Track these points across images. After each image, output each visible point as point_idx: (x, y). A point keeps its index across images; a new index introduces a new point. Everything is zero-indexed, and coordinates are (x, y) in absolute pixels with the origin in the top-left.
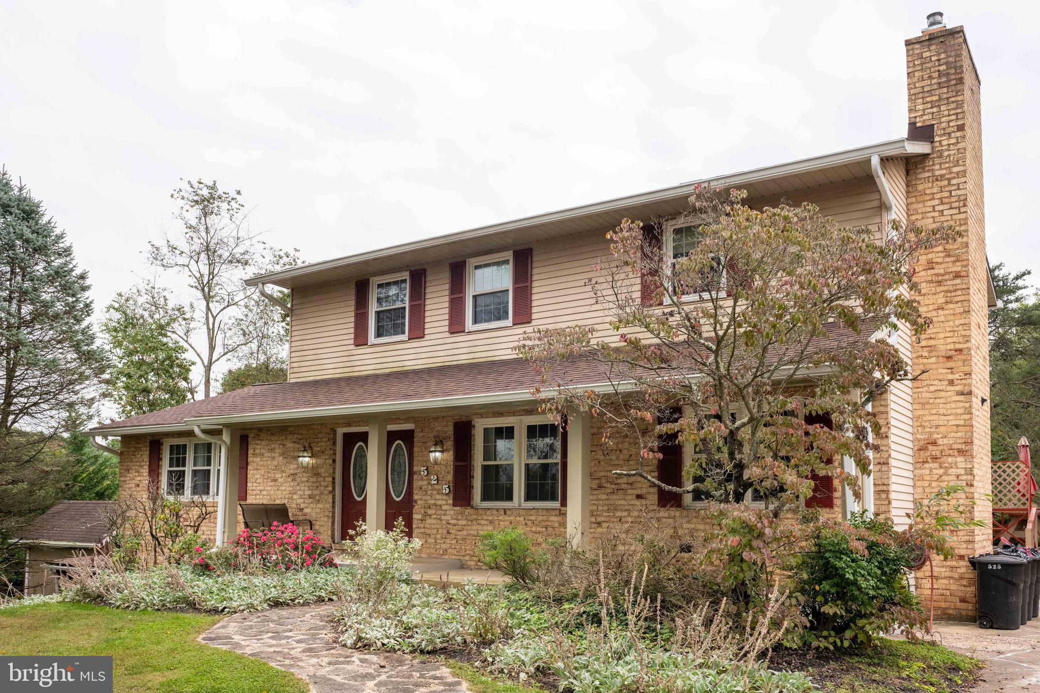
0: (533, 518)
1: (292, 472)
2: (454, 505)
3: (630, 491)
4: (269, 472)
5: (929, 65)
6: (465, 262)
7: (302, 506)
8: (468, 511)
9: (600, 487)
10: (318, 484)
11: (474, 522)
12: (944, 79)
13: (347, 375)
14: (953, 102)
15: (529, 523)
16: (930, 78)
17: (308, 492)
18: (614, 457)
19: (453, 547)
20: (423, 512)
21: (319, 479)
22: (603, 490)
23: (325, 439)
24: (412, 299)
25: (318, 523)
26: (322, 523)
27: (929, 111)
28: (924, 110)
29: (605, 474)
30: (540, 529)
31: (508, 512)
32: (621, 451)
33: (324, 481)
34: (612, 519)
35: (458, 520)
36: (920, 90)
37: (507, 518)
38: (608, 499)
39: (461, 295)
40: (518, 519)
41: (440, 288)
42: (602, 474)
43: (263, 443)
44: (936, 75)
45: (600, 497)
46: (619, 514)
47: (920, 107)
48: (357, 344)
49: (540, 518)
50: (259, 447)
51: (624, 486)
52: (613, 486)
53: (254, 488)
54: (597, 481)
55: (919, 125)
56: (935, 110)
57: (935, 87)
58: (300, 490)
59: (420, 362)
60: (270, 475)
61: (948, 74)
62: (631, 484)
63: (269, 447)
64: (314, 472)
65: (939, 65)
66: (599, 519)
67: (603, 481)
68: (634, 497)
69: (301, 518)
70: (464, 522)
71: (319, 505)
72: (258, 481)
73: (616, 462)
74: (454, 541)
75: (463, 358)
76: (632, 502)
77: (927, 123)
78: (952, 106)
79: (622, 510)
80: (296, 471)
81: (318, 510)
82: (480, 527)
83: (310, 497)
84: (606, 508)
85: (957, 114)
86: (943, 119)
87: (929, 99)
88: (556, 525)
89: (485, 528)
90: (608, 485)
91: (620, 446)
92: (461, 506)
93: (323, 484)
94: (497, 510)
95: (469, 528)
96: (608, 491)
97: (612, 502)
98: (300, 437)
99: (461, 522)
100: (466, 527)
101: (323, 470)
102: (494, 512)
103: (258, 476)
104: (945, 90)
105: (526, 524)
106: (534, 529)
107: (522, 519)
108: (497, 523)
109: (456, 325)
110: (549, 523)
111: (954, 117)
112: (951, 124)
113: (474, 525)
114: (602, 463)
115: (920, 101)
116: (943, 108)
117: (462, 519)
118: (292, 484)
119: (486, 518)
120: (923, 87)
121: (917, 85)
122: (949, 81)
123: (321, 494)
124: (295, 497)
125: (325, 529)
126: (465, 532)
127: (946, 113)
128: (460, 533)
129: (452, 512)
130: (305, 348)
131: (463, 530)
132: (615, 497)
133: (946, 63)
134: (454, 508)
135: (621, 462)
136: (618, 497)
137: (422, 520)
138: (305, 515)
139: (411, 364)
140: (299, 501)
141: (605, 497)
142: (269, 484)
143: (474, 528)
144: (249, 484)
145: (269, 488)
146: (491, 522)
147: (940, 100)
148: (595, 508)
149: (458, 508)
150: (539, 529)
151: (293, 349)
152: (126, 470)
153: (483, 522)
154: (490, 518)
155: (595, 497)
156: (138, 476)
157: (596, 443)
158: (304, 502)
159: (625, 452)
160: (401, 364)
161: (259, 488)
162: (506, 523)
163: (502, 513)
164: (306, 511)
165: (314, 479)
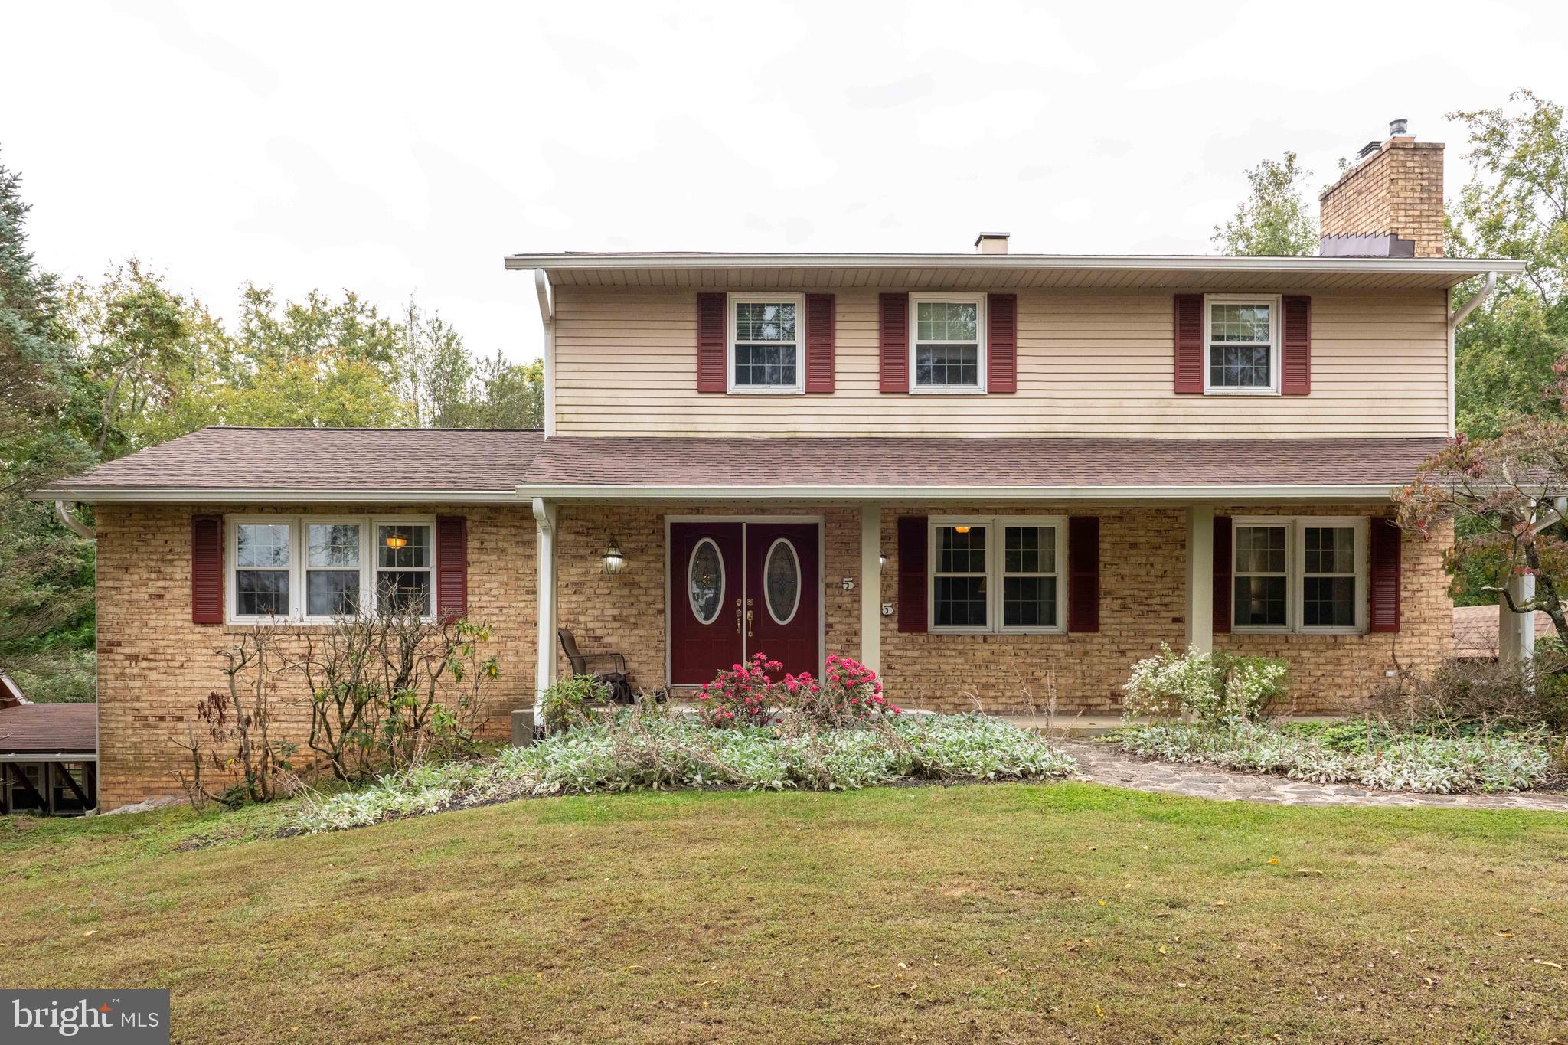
0: (1027, 646)
1: (574, 579)
2: (901, 630)
3: (1164, 614)
4: (517, 579)
5: (1413, 176)
6: (907, 295)
7: (599, 632)
8: (922, 639)
9: (1124, 608)
10: (632, 600)
11: (933, 653)
12: (1425, 195)
13: (683, 435)
14: (1433, 222)
15: (1021, 653)
16: (1413, 190)
17: (611, 612)
18: (1143, 573)
19: (899, 686)
20: (844, 640)
21: (635, 592)
22: (1128, 612)
23: (646, 531)
24: (811, 334)
25: (635, 658)
26: (642, 659)
27: (1412, 225)
28: (1406, 223)
29: (1132, 592)
30: (1038, 661)
31: (990, 640)
32: (1152, 565)
33: (646, 594)
34: (1140, 647)
35: (907, 650)
36: (1401, 200)
37: (986, 647)
38: (1135, 623)
39: (902, 341)
40: (1004, 648)
41: (864, 325)
42: (1127, 592)
43: (503, 531)
44: (1418, 188)
45: (1124, 620)
46: (1149, 641)
47: (1402, 219)
48: (703, 389)
49: (1037, 647)
50: (493, 537)
51: (1156, 608)
52: (1142, 608)
53: (484, 604)
54: (1120, 601)
55: (1400, 237)
56: (1416, 225)
57: (1418, 201)
58: (594, 608)
59: (826, 428)
60: (522, 584)
61: (1430, 190)
62: (1166, 605)
63: (518, 539)
64: (624, 580)
65: (1422, 179)
66: (1122, 647)
67: (1128, 601)
68: (1170, 620)
69: (597, 651)
70: (916, 654)
71: (635, 632)
72: (493, 592)
73: (1145, 579)
74: (901, 679)
75: (904, 428)
76: (1167, 627)
77: (1408, 238)
78: (1433, 225)
79: (1153, 637)
80: (583, 579)
81: (633, 639)
82: (942, 660)
83: (615, 618)
84: (1132, 633)
85: (1436, 235)
86: (1424, 238)
87: (1411, 213)
88: (1062, 655)
89: (952, 660)
90: (1136, 606)
91: (1151, 559)
92: (911, 631)
93: (643, 599)
94: (973, 637)
95: (925, 661)
96: (1135, 613)
97: (1141, 627)
98: (590, 525)
99: (909, 654)
100: (919, 660)
101: (643, 578)
102: (968, 640)
103: (495, 585)
104: (1426, 207)
105: (1016, 655)
106: (1028, 661)
107: (1010, 648)
108: (970, 654)
109: (892, 382)
110: (1051, 653)
111: (1433, 238)
112: (1431, 244)
113: (933, 657)
114: (1127, 579)
115: (1402, 212)
116: (1424, 225)
117: (913, 650)
118: (574, 598)
119: (953, 647)
120: (1406, 198)
121: (1401, 194)
122: (1430, 198)
123: (641, 614)
124: (582, 618)
125: (651, 667)
126: (918, 667)
127: (1426, 231)
128: (909, 668)
129: (896, 640)
130: (588, 384)
131: (915, 663)
132: (1144, 620)
133: (1429, 179)
134: (900, 635)
135: (1153, 579)
136: (1148, 620)
137: (842, 652)
138: (608, 646)
139: (809, 428)
140: (591, 625)
141: (1131, 620)
142: (519, 598)
143: (933, 660)
144: (470, 598)
145: (522, 605)
146: (961, 653)
147: (1421, 216)
148: (1117, 633)
149: (906, 635)
150: (1035, 661)
151: (560, 384)
152: (117, 568)
153: (947, 653)
154: (960, 647)
155: (1117, 620)
156: (158, 579)
157: (1118, 554)
158: (604, 627)
159: (1159, 566)
160: (791, 428)
161: (496, 604)
162: (984, 654)
163: (981, 640)
164: (607, 640)
165: (626, 592)
